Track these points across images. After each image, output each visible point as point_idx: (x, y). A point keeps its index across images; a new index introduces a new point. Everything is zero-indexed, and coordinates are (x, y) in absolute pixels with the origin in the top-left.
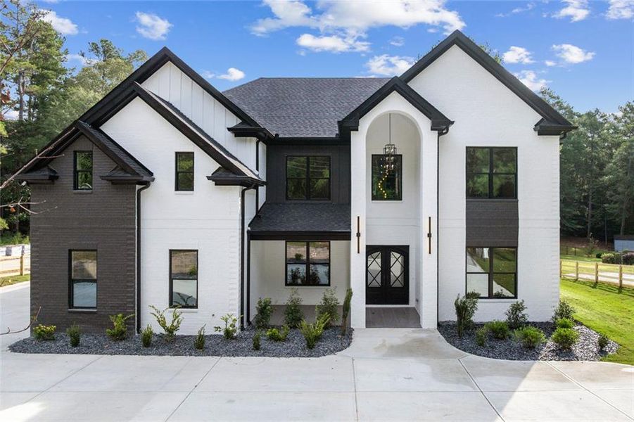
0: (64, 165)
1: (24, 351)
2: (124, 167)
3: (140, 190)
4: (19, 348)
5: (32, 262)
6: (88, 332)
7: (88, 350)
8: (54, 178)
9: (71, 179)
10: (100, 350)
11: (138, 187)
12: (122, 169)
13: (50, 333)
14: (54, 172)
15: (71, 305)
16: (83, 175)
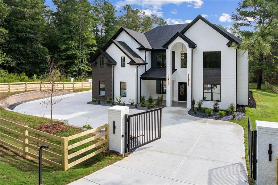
0: (98, 61)
1: (89, 104)
2: (109, 61)
3: (113, 67)
4: (89, 103)
5: (92, 85)
6: (102, 101)
7: (102, 104)
8: (96, 64)
9: (99, 64)
10: (103, 105)
11: (113, 66)
12: (109, 62)
13: (95, 100)
14: (96, 62)
15: (100, 95)
16: (102, 63)
